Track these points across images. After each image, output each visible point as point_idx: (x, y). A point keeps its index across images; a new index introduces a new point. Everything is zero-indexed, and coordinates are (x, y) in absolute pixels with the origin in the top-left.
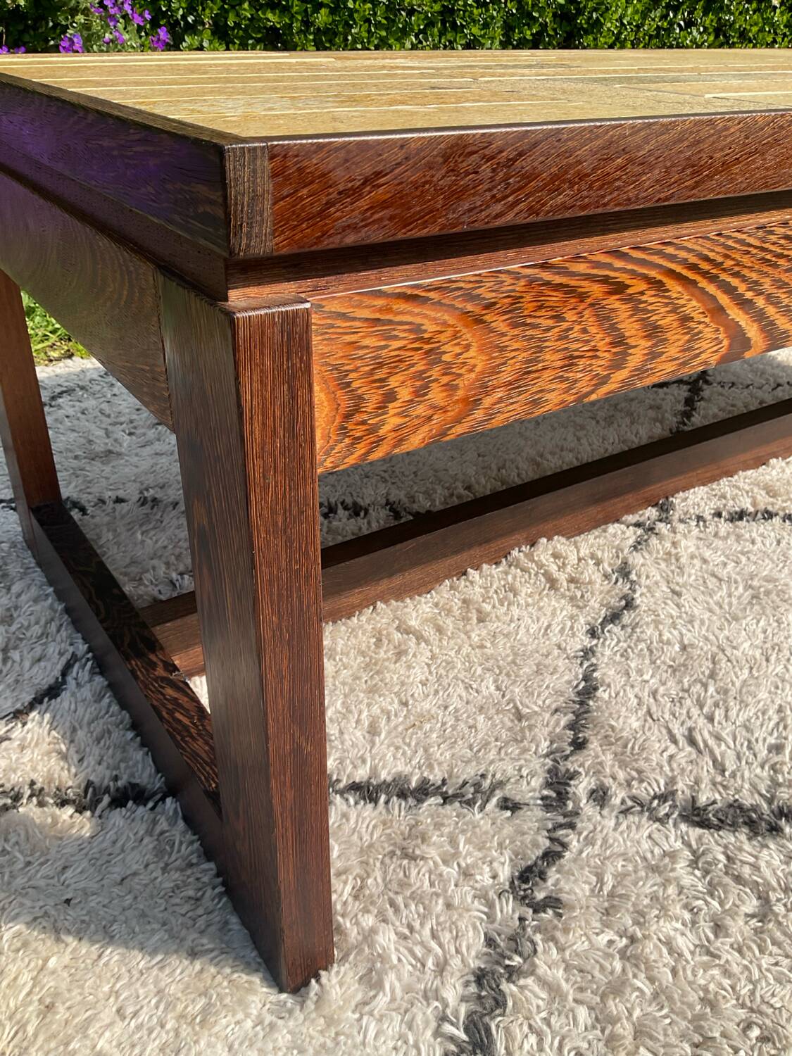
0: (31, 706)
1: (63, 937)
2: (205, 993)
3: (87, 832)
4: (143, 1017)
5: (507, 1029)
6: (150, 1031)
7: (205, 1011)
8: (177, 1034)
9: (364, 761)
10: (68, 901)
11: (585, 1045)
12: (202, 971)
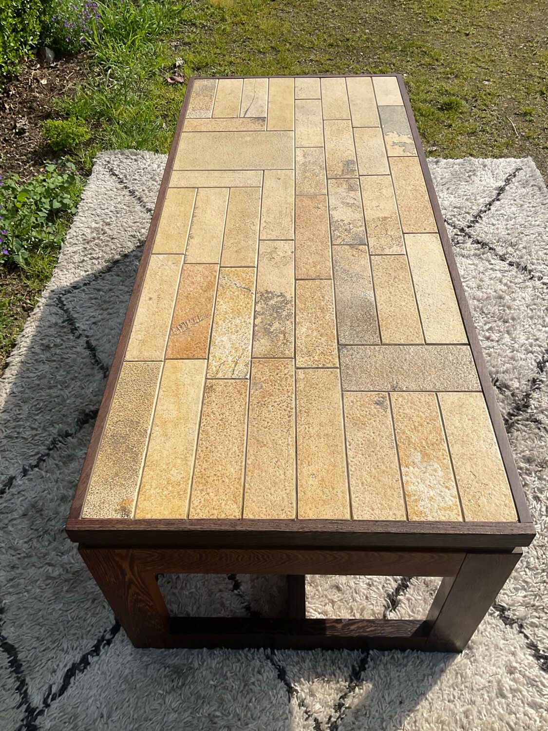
0: (288, 685)
1: (416, 709)
2: (457, 673)
3: (371, 686)
4: (456, 695)
5: (501, 600)
6: (462, 694)
7: (462, 676)
8: (467, 687)
9: (389, 580)
10: (401, 703)
11: (513, 585)
12: (449, 670)
